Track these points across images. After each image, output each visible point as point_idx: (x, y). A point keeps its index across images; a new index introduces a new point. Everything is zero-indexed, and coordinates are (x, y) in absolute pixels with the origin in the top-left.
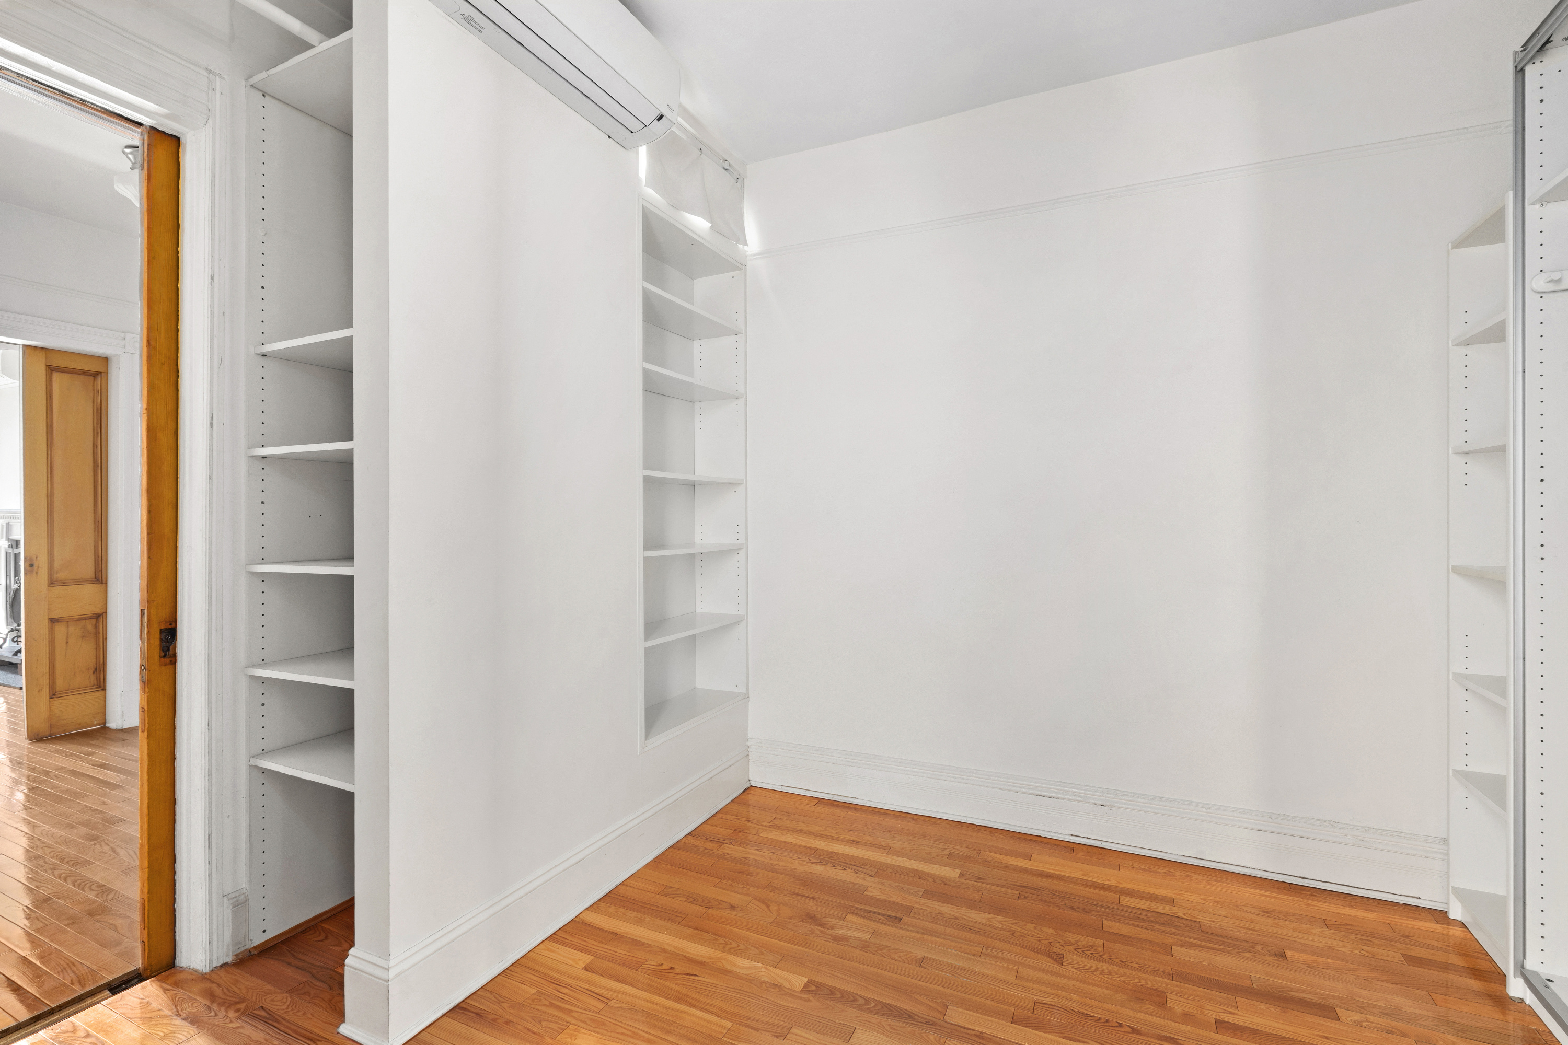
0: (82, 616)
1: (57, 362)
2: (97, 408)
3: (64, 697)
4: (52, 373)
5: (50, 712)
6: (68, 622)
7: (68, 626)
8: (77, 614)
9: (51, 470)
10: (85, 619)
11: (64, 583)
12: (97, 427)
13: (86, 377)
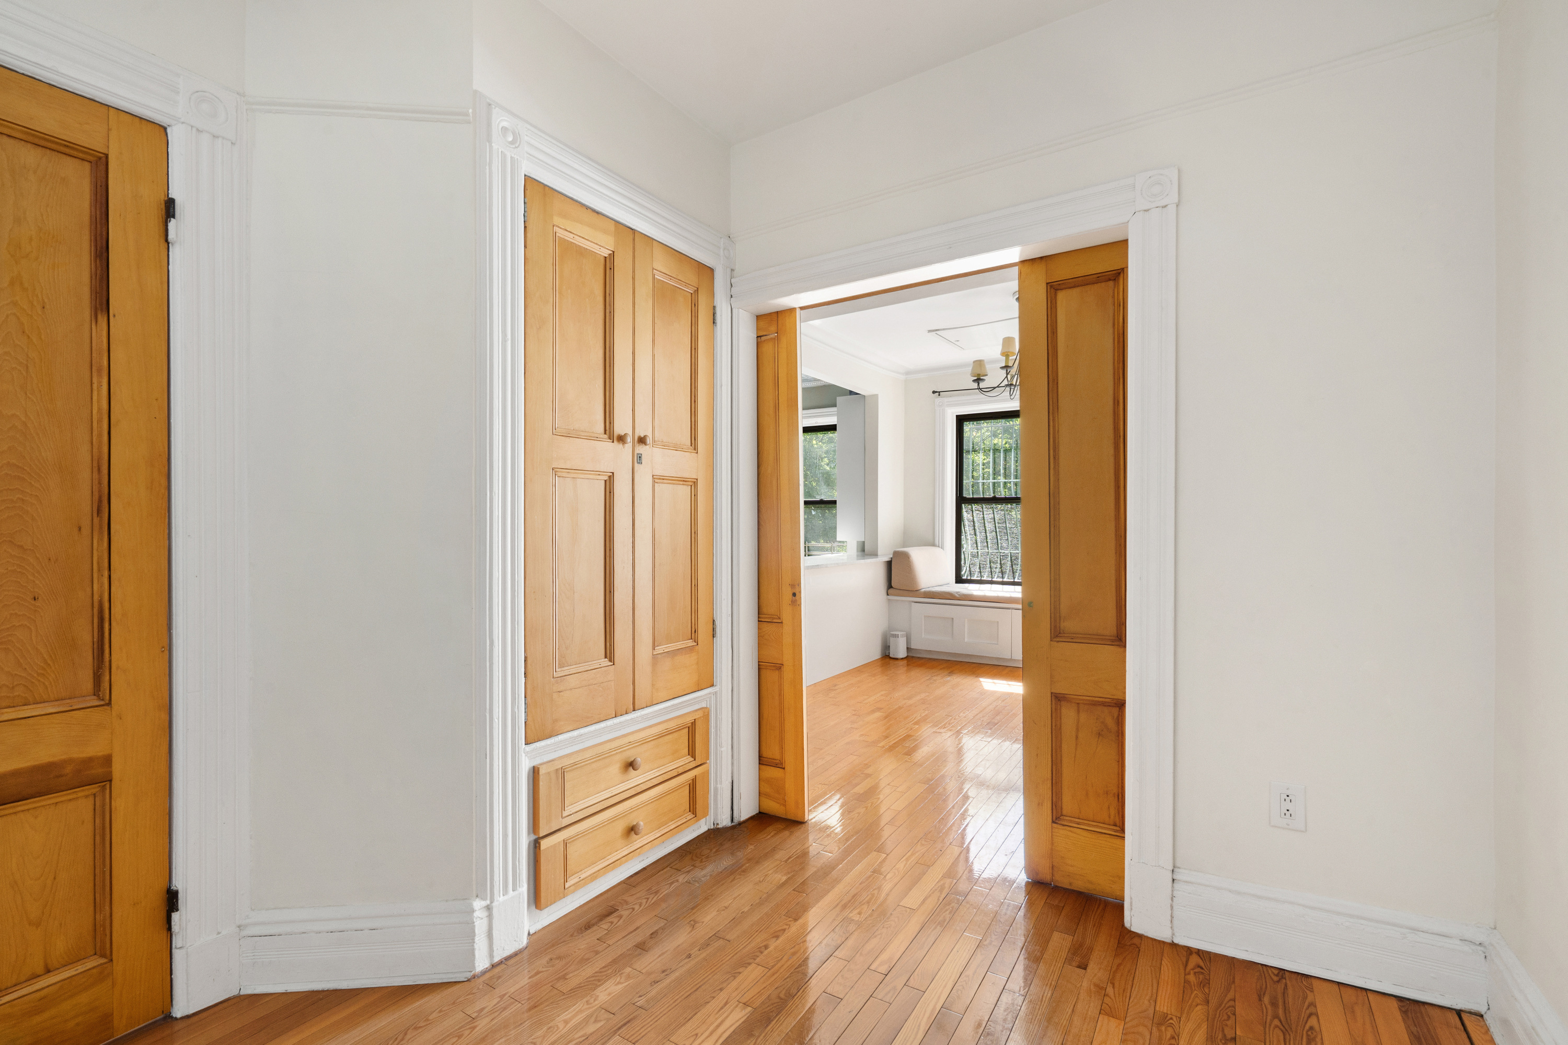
0: (1097, 699)
1: (1063, 272)
2: (1118, 334)
3: (1071, 829)
4: (1056, 295)
5: (1052, 844)
6: (1078, 704)
7: (1078, 711)
8: (1089, 695)
9: (1054, 451)
10: (1104, 704)
11: (1073, 638)
12: (1118, 368)
13: (1103, 284)
